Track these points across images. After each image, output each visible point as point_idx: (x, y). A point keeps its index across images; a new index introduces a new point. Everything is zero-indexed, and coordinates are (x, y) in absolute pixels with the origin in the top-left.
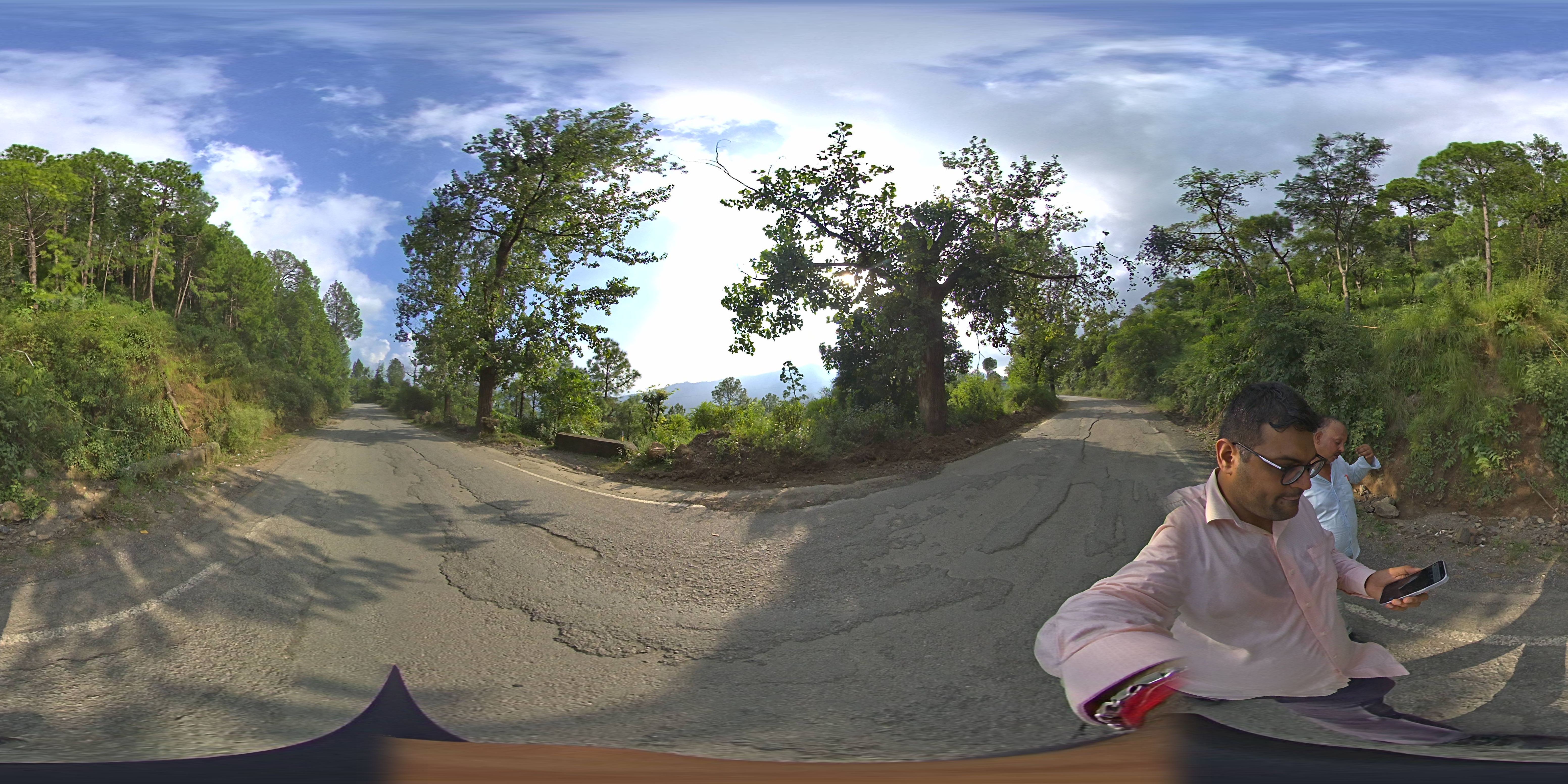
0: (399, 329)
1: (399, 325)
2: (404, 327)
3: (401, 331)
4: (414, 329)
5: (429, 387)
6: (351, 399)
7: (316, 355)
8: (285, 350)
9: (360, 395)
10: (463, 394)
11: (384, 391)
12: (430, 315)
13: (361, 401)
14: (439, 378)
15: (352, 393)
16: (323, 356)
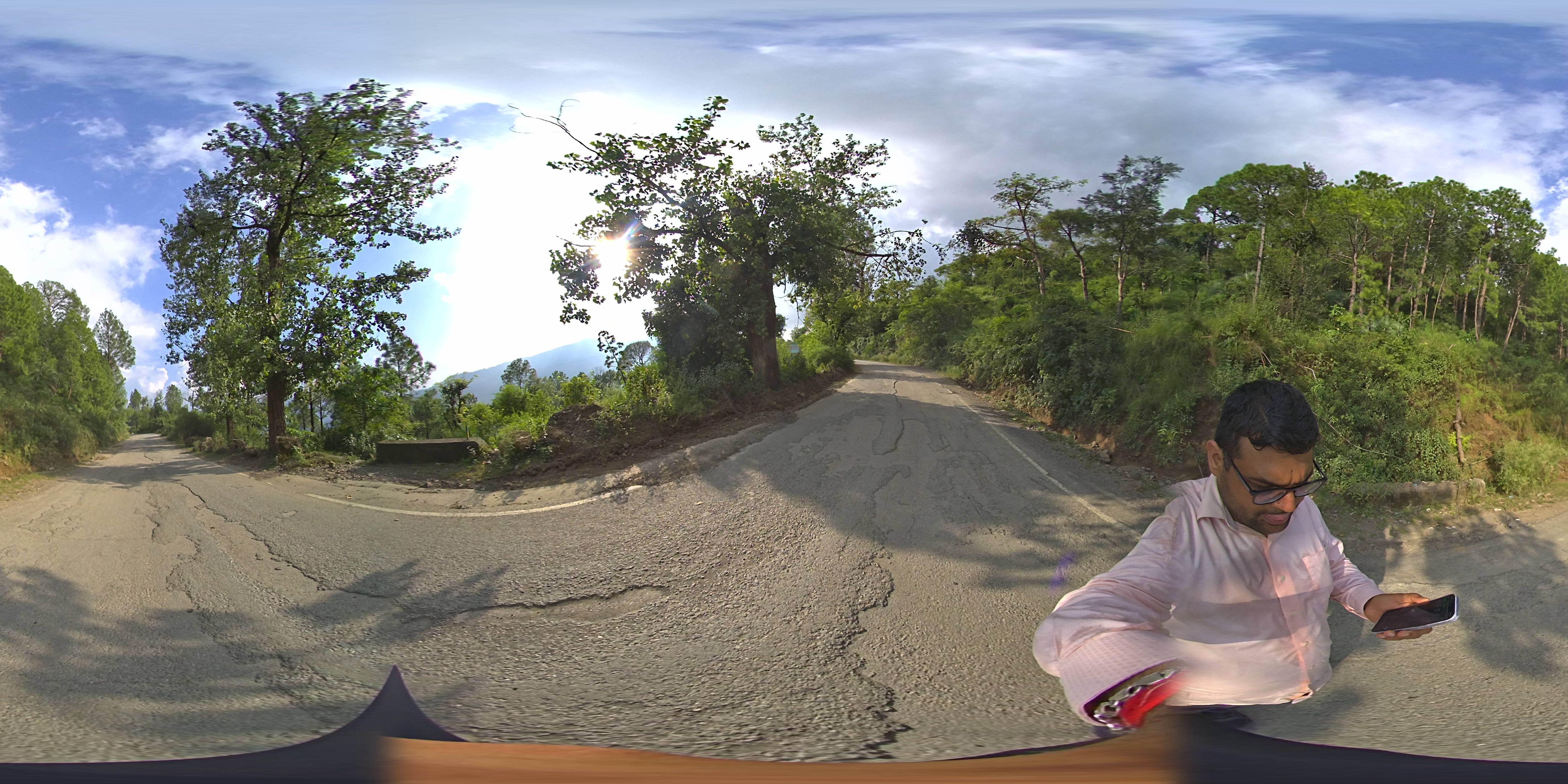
0: (170, 351)
1: (169, 346)
2: (175, 347)
3: (172, 353)
4: (185, 349)
5: (208, 409)
6: (130, 431)
7: (86, 386)
8: (53, 382)
9: (139, 426)
10: (247, 413)
11: (163, 419)
12: (202, 330)
13: (141, 432)
14: (218, 399)
15: (129, 424)
16: (94, 387)
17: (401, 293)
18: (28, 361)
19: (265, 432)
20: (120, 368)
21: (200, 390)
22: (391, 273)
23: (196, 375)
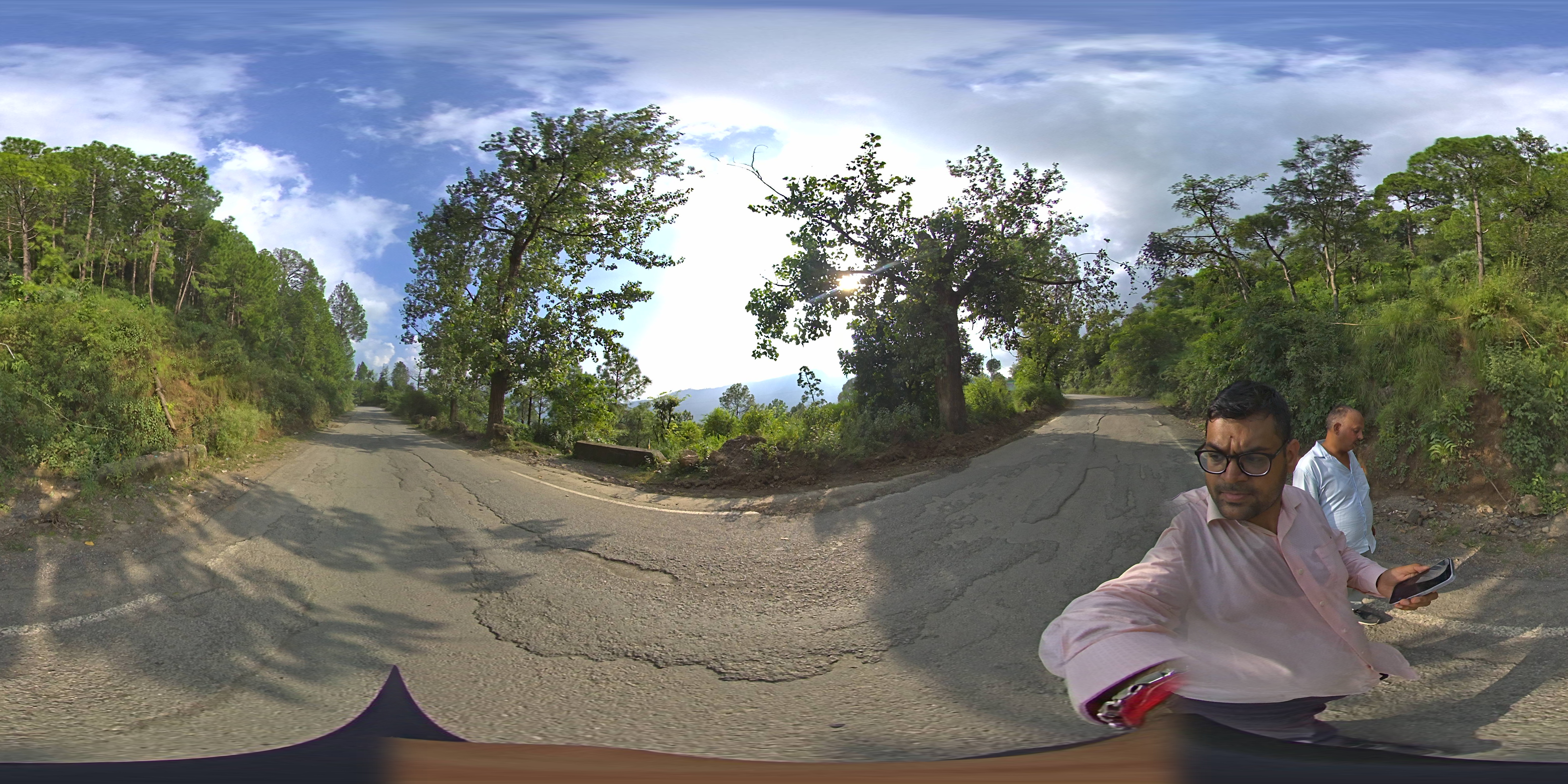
0: (405, 331)
1: (405, 327)
2: (410, 328)
3: (407, 333)
4: (420, 331)
5: (434, 391)
6: (354, 402)
7: (318, 356)
8: (288, 350)
9: (363, 398)
10: (470, 399)
11: (388, 394)
12: (437, 317)
13: (364, 404)
14: (445, 382)
15: (355, 396)
16: (327, 357)
17: (625, 310)
18: (266, 328)
19: (484, 418)
20: (351, 340)
21: (430, 373)
22: (618, 291)
23: (427, 357)
